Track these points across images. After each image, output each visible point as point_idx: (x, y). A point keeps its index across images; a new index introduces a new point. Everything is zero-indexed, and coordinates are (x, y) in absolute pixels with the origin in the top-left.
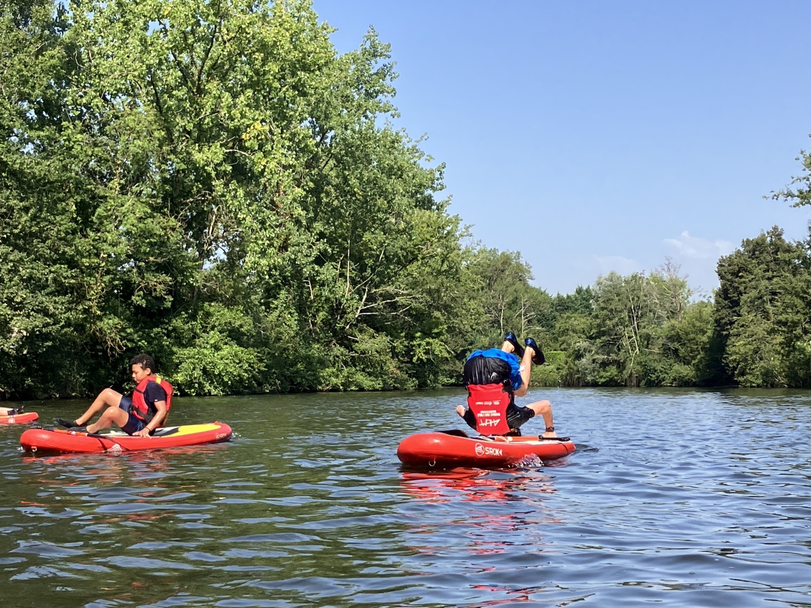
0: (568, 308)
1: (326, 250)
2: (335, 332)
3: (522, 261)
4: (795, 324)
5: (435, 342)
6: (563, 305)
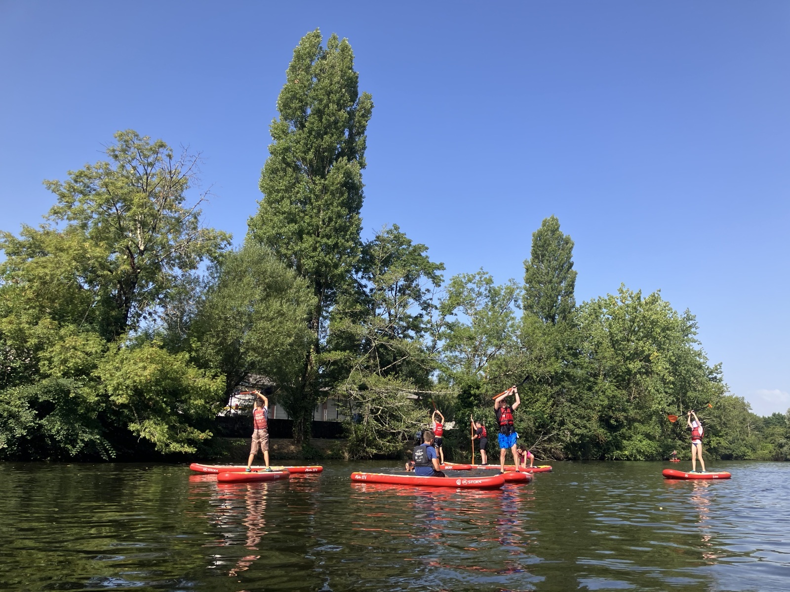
0: (769, 423)
1: (673, 400)
2: (676, 434)
3: (746, 401)
5: (721, 440)
6: (767, 422)
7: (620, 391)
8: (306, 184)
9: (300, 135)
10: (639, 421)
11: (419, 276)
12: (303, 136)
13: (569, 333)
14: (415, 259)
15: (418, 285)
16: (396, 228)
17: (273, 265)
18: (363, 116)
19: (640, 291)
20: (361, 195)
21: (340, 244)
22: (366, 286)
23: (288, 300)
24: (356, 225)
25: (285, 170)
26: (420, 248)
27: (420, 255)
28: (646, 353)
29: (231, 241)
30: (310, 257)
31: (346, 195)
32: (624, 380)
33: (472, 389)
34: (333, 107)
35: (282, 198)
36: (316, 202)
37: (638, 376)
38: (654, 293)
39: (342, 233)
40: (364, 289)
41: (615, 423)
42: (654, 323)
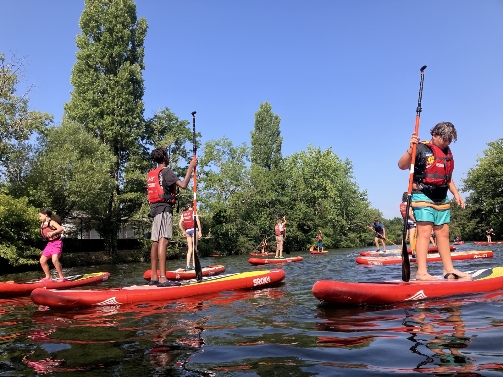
0: (393, 223)
1: (340, 213)
2: (342, 233)
3: (380, 211)
4: (465, 224)
5: (367, 234)
6: (391, 222)
7: (309, 209)
8: (103, 80)
9: (98, 46)
10: (321, 226)
11: (184, 141)
12: (100, 47)
13: (279, 175)
14: (181, 130)
15: (184, 147)
16: (168, 110)
17: (83, 135)
18: (141, 33)
19: (320, 148)
20: (143, 87)
21: (130, 121)
22: (149, 149)
23: (96, 159)
24: (140, 107)
25: (88, 70)
26: (184, 123)
27: (184, 127)
28: (324, 185)
29: (53, 120)
30: (110, 130)
31: (131, 87)
32: (312, 202)
33: (221, 212)
34: (119, 27)
35: (88, 90)
36: (111, 92)
37: (320, 199)
38: (328, 149)
39: (131, 113)
40: (148, 151)
41: (307, 228)
42: (329, 167)
